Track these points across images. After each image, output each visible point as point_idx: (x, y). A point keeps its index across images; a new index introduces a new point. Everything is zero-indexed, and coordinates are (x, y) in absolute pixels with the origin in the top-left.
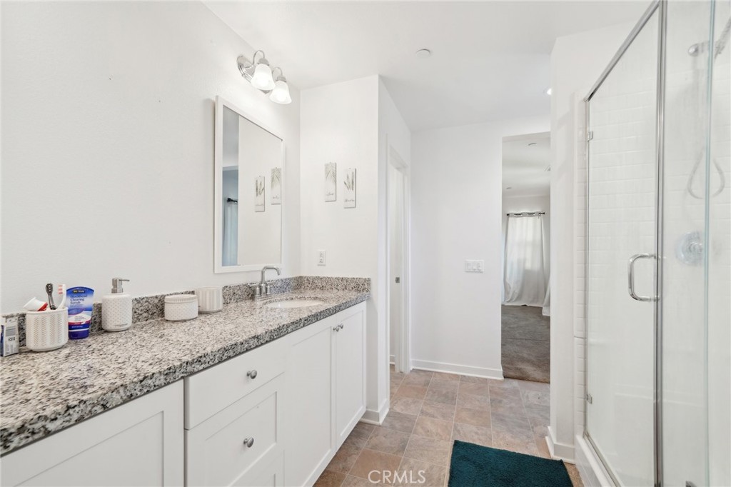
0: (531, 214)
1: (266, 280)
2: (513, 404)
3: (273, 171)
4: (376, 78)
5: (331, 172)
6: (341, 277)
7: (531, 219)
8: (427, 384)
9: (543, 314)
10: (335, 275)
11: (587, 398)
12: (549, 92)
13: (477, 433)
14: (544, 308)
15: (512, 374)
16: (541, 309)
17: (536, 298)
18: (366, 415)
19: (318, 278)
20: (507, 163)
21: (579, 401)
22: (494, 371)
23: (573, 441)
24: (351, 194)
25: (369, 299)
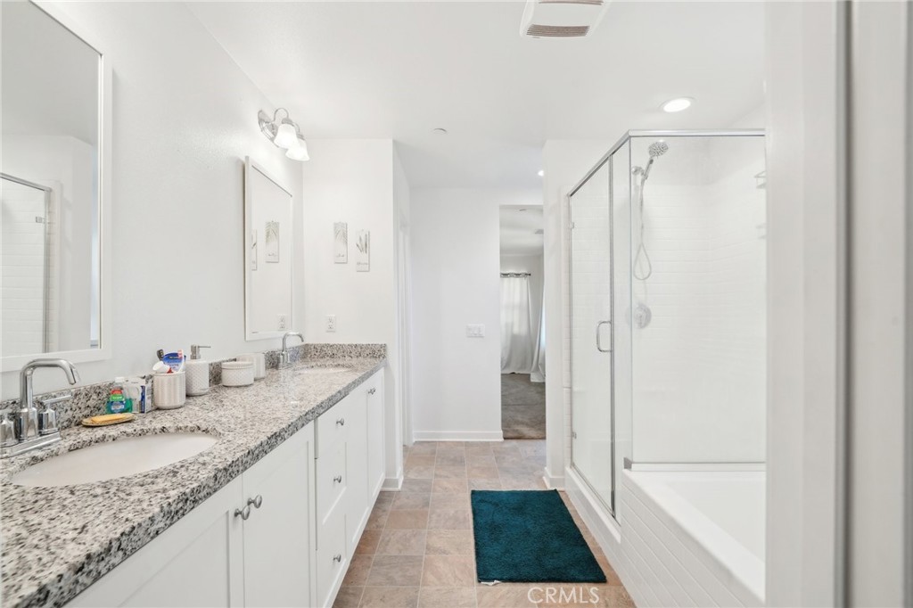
0: (518, 275)
1: (288, 347)
2: (515, 459)
3: (269, 225)
4: (391, 142)
5: (341, 232)
6: (355, 343)
7: (518, 280)
8: (433, 453)
9: (532, 381)
10: (347, 343)
11: (573, 435)
12: (541, 173)
13: (488, 484)
14: (532, 374)
15: (510, 435)
16: (528, 376)
17: (524, 365)
18: (386, 483)
19: (328, 345)
20: (502, 225)
21: (567, 439)
22: (496, 435)
23: (563, 472)
24: (364, 257)
25: (386, 366)
